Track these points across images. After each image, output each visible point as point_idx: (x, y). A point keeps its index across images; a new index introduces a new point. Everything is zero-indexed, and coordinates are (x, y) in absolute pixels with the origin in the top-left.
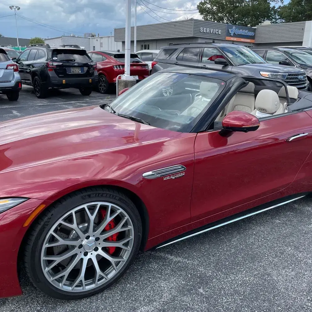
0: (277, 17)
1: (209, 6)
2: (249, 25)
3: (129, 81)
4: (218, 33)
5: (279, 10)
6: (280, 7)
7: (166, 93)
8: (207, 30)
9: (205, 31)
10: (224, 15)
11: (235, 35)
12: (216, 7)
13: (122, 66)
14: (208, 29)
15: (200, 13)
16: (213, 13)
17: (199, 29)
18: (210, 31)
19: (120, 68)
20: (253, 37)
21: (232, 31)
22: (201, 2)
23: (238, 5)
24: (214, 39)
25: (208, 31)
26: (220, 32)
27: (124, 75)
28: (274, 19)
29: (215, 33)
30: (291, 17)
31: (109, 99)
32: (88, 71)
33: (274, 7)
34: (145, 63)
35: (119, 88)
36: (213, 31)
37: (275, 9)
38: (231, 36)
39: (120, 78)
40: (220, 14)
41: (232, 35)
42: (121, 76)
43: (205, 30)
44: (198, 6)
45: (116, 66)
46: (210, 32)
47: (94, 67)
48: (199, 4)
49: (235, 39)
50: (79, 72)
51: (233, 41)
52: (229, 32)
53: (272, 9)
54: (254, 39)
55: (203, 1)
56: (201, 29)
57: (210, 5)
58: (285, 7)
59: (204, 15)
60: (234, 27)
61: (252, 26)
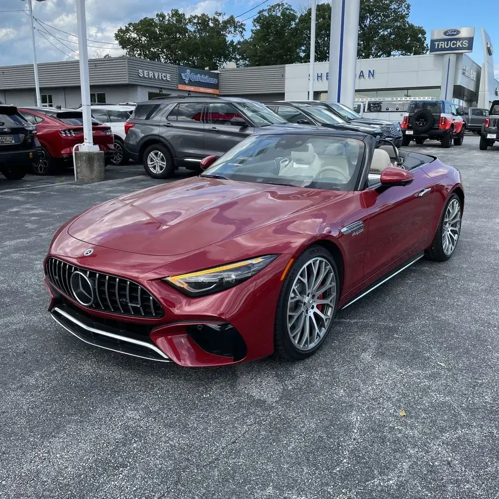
0: (238, 57)
1: (134, 35)
2: (207, 68)
3: (94, 154)
4: (166, 79)
5: (239, 47)
6: (239, 43)
7: (154, 167)
8: (148, 75)
9: (147, 75)
10: (160, 50)
11: (191, 83)
12: (145, 38)
13: (74, 131)
14: (150, 72)
15: (121, 46)
16: (143, 47)
17: (137, 71)
18: (154, 75)
19: (70, 133)
20: (216, 86)
21: (186, 76)
22: (121, 29)
23: (180, 37)
24: (161, 88)
25: (151, 75)
26: (168, 77)
27: (83, 144)
28: (233, 59)
29: (162, 79)
30: (257, 57)
31: (63, 182)
32: (25, 140)
33: (232, 42)
34: (105, 126)
35: (79, 165)
36: (158, 76)
37: (234, 44)
38: (185, 84)
39: (77, 149)
40: (154, 49)
41: (187, 82)
42: (78, 146)
43: (145, 74)
44: (117, 36)
45: (64, 131)
46: (154, 77)
47: (33, 134)
48: (118, 32)
49: (192, 88)
50: (12, 141)
51: (189, 91)
52: (182, 78)
53: (230, 44)
54: (218, 89)
55: (124, 28)
56: (140, 71)
57: (137, 34)
58: (246, 42)
59: (128, 50)
60: (188, 71)
61: (210, 69)
